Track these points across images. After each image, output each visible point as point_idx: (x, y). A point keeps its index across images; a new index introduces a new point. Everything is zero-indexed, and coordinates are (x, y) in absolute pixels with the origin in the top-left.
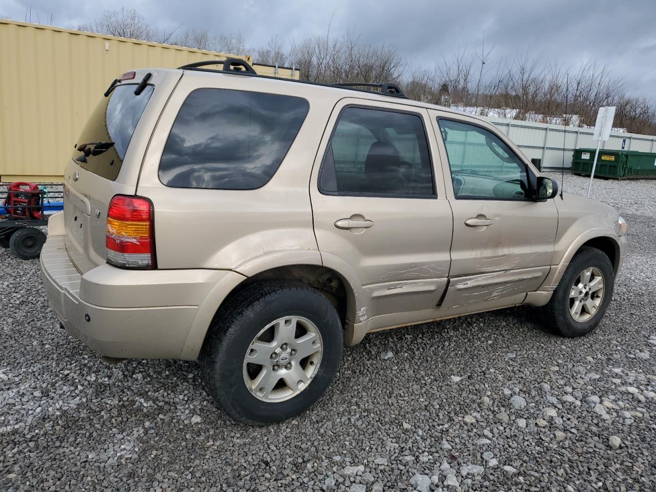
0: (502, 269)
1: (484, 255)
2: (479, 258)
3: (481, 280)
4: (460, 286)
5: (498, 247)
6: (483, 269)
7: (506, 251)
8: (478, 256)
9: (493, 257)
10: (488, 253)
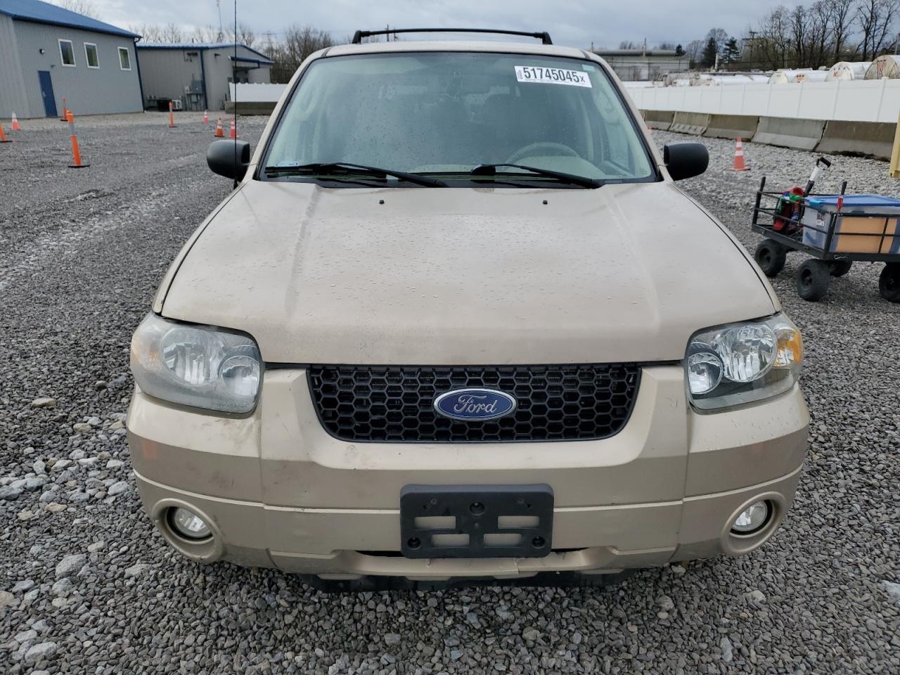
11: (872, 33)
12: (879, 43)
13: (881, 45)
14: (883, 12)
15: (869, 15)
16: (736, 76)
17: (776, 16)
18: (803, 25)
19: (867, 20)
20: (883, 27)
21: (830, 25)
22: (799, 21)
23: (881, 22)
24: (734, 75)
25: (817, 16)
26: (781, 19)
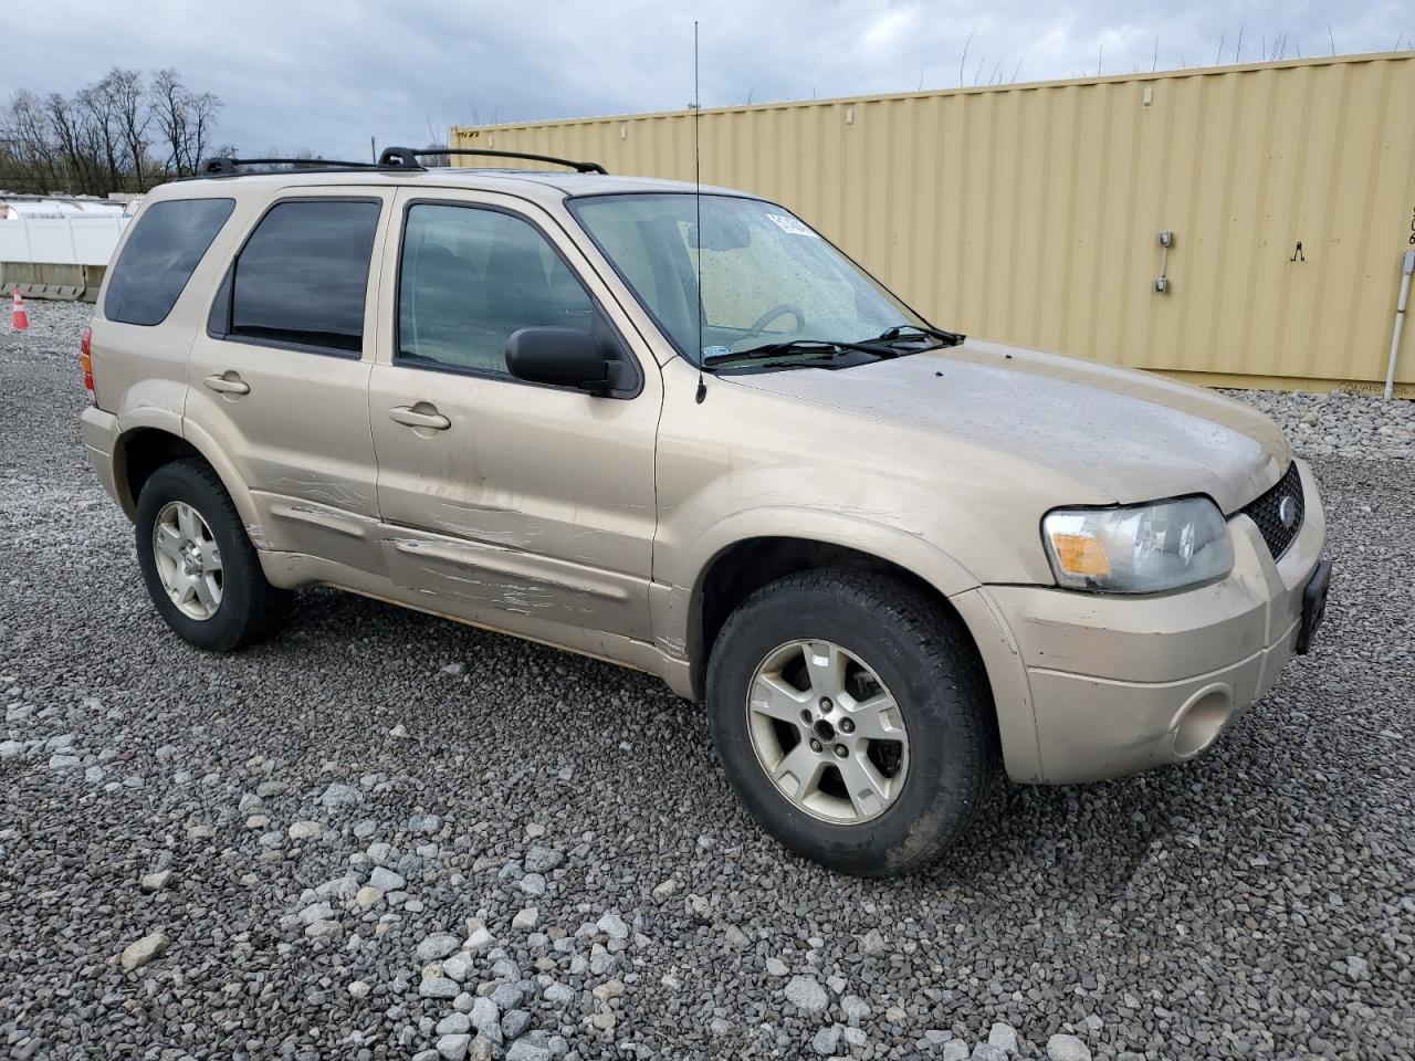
0: (500, 541)
1: (445, 495)
2: (433, 497)
3: (448, 550)
4: (404, 546)
5: (482, 485)
6: (449, 526)
7: (502, 500)
8: (432, 492)
9: (465, 505)
10: (455, 492)
11: (183, 145)
12: (197, 160)
13: (200, 162)
14: (191, 115)
15: (170, 118)
16: (43, 201)
17: (20, 106)
18: (70, 124)
19: (170, 125)
20: (196, 137)
21: (113, 127)
22: (61, 118)
23: (191, 129)
24: (40, 200)
25: (87, 111)
26: (31, 113)
